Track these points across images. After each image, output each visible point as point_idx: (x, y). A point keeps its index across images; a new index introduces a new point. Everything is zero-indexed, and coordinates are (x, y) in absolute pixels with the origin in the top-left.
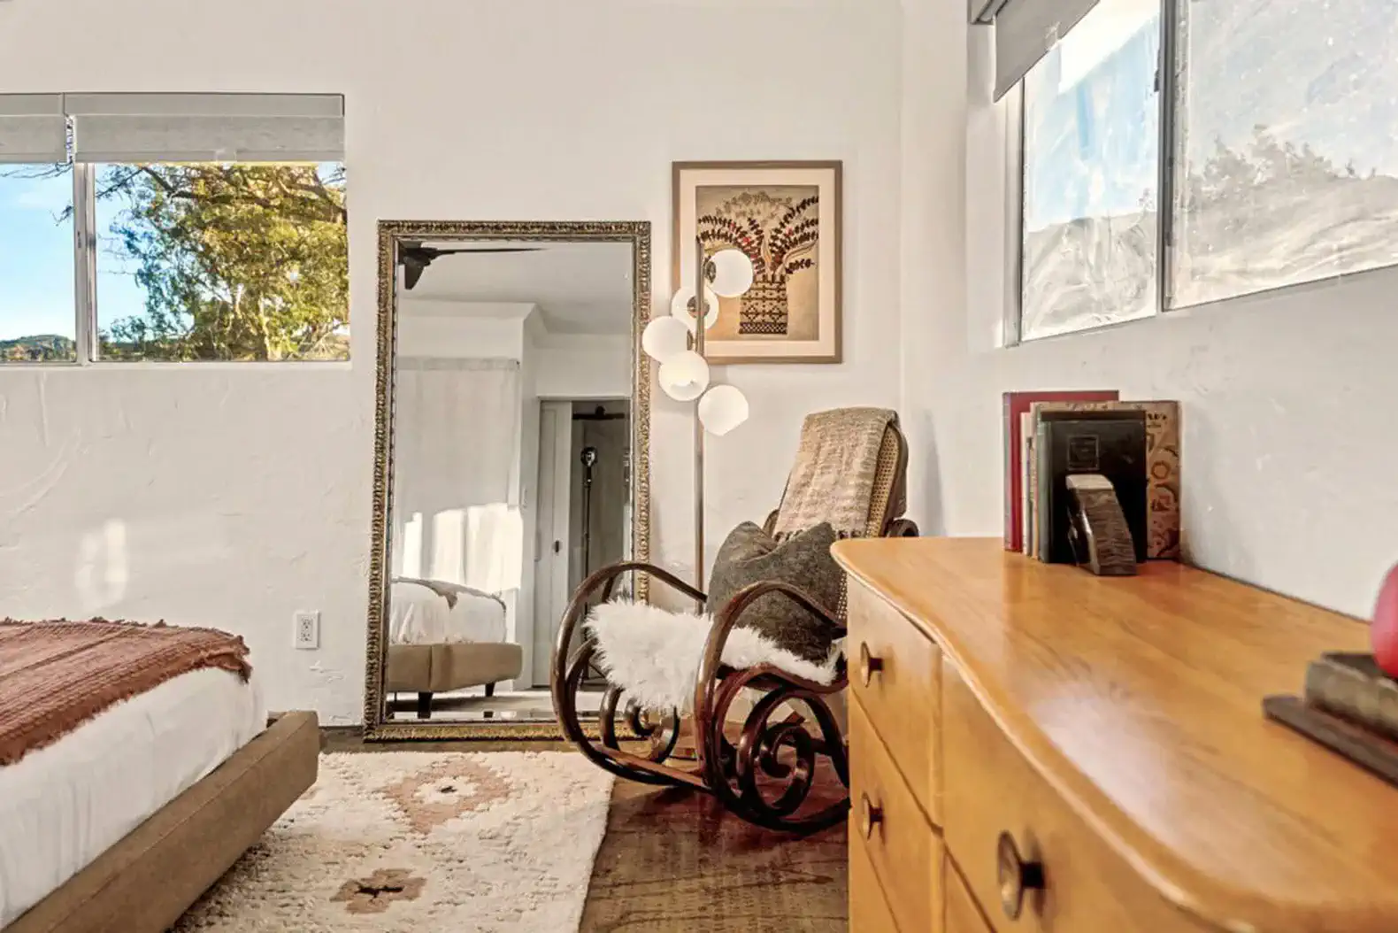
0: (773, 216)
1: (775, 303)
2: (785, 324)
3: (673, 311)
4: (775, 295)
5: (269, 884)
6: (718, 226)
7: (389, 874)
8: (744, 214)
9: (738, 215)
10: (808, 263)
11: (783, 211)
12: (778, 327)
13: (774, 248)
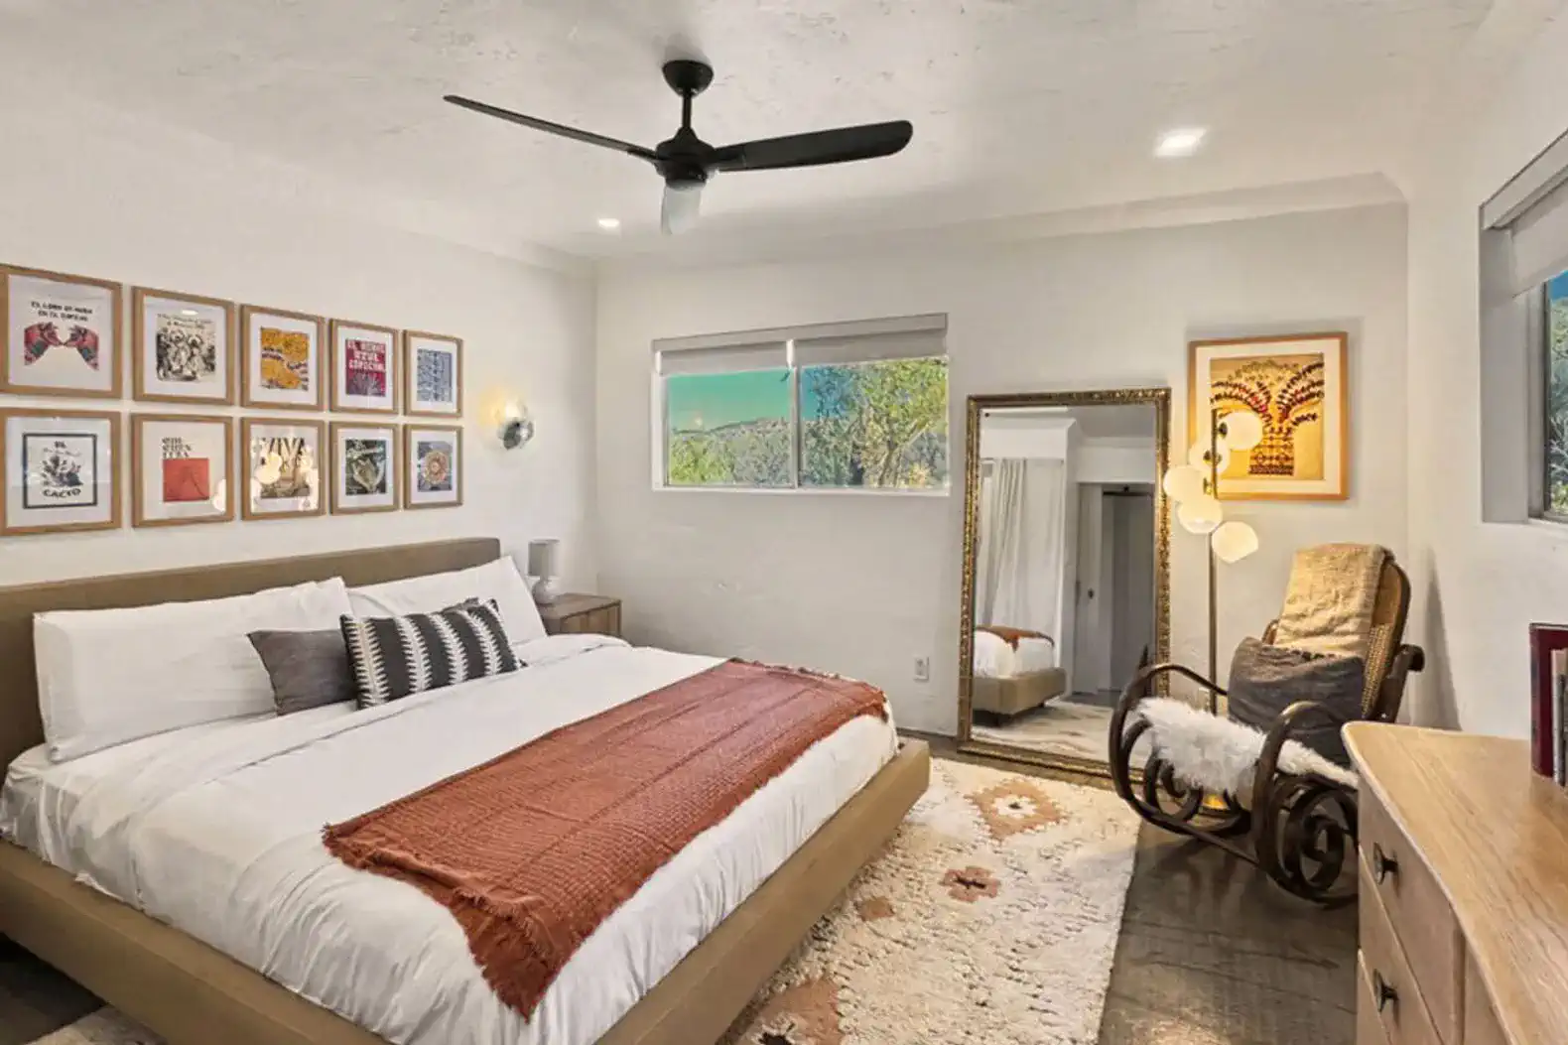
0: (1280, 379)
1: (1282, 450)
2: (1291, 468)
3: (1191, 460)
4: (1282, 443)
5: (901, 860)
6: (1230, 389)
7: (978, 871)
8: (1253, 378)
9: (1247, 380)
10: (1314, 417)
11: (1289, 375)
12: (1285, 468)
13: (1282, 406)
